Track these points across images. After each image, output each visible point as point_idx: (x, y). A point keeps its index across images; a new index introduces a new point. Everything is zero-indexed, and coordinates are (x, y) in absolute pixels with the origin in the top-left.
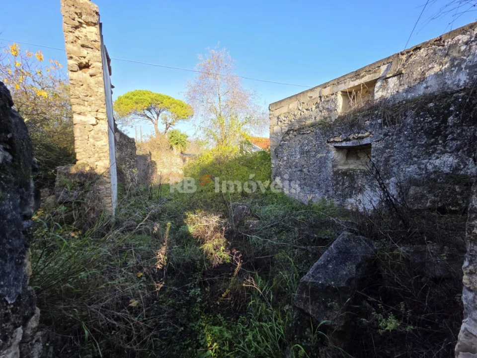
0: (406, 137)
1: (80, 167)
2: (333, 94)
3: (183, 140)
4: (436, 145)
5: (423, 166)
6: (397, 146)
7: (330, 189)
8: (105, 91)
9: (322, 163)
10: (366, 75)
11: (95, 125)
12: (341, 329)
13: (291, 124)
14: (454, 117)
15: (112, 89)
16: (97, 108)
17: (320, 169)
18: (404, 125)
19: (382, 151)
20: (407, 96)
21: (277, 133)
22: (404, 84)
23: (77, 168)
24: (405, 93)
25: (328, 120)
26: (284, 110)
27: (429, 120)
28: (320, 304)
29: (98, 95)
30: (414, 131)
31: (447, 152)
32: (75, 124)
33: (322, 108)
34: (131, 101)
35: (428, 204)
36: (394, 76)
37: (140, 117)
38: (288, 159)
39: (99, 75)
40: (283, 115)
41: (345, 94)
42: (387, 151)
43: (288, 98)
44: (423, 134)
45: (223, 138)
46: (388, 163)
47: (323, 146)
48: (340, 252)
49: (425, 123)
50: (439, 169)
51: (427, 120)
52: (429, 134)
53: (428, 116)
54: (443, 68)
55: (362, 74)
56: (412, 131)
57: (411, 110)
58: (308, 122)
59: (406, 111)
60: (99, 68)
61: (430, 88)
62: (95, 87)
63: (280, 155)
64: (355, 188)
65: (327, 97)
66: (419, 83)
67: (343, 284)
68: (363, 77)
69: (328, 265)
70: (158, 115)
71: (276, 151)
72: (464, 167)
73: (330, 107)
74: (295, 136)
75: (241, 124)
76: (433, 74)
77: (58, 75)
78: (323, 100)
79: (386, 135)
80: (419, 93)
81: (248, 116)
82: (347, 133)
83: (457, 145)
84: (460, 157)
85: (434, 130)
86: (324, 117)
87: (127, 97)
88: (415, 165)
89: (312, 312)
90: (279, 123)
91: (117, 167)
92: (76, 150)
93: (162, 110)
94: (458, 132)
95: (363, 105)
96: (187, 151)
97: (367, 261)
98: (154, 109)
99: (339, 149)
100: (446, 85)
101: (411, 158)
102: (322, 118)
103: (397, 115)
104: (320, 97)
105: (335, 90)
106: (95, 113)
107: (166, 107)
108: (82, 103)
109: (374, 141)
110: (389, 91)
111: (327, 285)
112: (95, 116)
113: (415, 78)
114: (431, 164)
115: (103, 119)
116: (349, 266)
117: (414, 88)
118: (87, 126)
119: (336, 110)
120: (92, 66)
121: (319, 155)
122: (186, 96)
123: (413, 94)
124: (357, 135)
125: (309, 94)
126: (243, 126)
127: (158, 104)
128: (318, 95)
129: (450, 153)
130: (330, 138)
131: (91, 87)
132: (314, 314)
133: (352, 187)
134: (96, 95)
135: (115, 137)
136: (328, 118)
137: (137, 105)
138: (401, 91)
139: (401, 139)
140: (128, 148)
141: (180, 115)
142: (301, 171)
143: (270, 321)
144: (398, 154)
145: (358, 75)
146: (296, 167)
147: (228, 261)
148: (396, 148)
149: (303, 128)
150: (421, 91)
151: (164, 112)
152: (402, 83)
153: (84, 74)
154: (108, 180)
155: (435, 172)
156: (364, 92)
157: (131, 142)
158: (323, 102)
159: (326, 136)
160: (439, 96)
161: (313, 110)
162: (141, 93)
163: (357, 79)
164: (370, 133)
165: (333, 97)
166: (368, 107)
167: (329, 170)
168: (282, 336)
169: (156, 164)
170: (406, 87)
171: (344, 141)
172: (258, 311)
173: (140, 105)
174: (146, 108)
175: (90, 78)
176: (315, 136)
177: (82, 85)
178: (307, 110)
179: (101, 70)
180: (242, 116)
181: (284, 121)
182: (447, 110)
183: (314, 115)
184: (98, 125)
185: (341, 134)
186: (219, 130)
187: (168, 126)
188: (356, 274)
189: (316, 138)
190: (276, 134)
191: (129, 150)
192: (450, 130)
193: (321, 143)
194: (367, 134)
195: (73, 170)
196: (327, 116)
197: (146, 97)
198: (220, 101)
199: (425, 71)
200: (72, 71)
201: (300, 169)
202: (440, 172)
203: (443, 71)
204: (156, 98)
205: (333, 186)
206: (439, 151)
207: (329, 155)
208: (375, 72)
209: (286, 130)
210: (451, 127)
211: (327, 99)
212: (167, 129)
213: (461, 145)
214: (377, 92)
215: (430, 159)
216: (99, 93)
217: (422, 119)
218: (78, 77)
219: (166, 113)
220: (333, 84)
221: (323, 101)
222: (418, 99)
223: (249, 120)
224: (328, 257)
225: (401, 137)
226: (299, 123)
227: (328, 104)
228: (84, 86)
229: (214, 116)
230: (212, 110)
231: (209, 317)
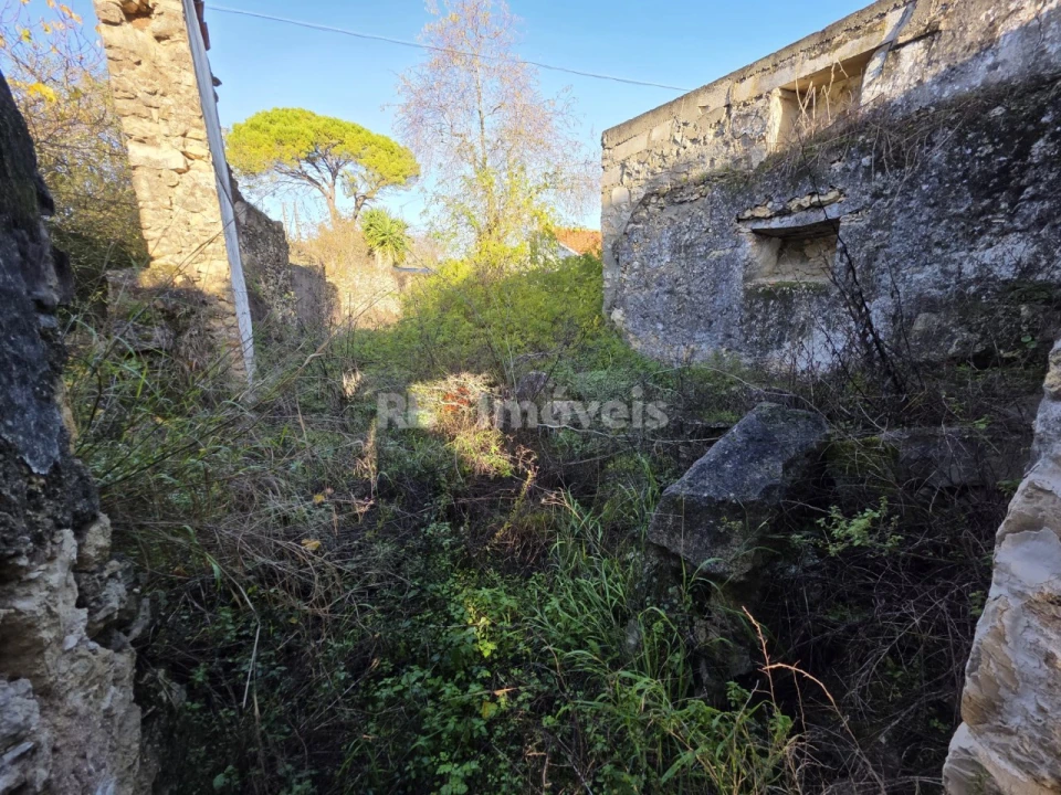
0: (925, 197)
1: (161, 276)
2: (759, 97)
3: (396, 235)
4: (993, 213)
5: (952, 267)
6: (900, 220)
7: (735, 331)
8: (198, 83)
9: (722, 270)
10: (846, 41)
11: (185, 172)
12: (742, 579)
13: (655, 180)
14: (1047, 141)
15: (215, 88)
16: (182, 127)
17: (716, 286)
18: (923, 168)
19: (864, 235)
20: (942, 91)
21: (619, 205)
22: (937, 61)
23: (153, 275)
24: (939, 84)
25: (743, 165)
26: (639, 144)
27: (986, 151)
28: (702, 535)
29: (182, 92)
30: (947, 182)
31: (1015, 230)
32: (134, 168)
33: (730, 136)
34: (266, 136)
35: (952, 350)
36: (916, 39)
37: (290, 179)
38: (643, 265)
39: (177, 36)
40: (635, 158)
41: (791, 96)
42: (874, 234)
43: (648, 113)
44: (965, 188)
45: (492, 222)
46: (875, 264)
47: (726, 229)
48: (752, 439)
49: (974, 162)
50: (990, 271)
51: (981, 152)
52: (980, 188)
53: (986, 140)
54: (1046, 10)
55: (837, 39)
56: (940, 182)
57: (946, 129)
58: (695, 173)
59: (934, 131)
60: (176, 18)
61: (1002, 65)
62: (171, 69)
63: (625, 257)
64: (791, 325)
65: (745, 105)
66: (977, 55)
67: (754, 496)
68: (838, 45)
69: (723, 463)
70: (334, 174)
71: (615, 249)
72: (1048, 264)
73: (748, 132)
74: (662, 208)
75: (535, 190)
76: (1015, 27)
77: (75, 46)
78: (734, 112)
79: (876, 196)
80: (973, 83)
81: (550, 171)
82: (785, 195)
83: (1041, 211)
84: (1043, 240)
85: (994, 176)
86: (733, 158)
87: (255, 127)
88: (936, 265)
89: (685, 551)
90: (625, 177)
91: (248, 288)
92: (147, 234)
93: (342, 161)
94: (1050, 178)
95: (830, 124)
96: (408, 262)
97: (807, 456)
98: (324, 157)
99: (762, 236)
100: (1044, 58)
101: (928, 249)
102: (729, 161)
103: (909, 143)
104: (728, 106)
105: (766, 85)
106: (180, 139)
107: (352, 154)
108: (144, 111)
109: (847, 211)
110: (899, 82)
111: (720, 499)
112: (181, 148)
113: (968, 43)
114: (972, 260)
115: (200, 158)
116: (769, 464)
117: (963, 69)
118: (163, 173)
119: (764, 138)
120: (156, 11)
121: (716, 253)
122: (401, 116)
123: (957, 88)
124: (807, 198)
125: (702, 101)
126: (539, 195)
127: (334, 146)
128: (723, 102)
129: (1021, 231)
130: (745, 210)
131: (163, 70)
132: (688, 554)
133: (783, 324)
134: (178, 93)
135: (235, 213)
136: (743, 161)
137: (281, 147)
138: (928, 80)
139: (913, 204)
140: (268, 245)
141: (385, 173)
142: (671, 292)
143: (596, 574)
144: (898, 242)
145: (828, 41)
146: (660, 285)
147: (508, 473)
148: (896, 227)
149: (682, 188)
150: (978, 77)
151: (349, 167)
152: (934, 57)
153: (139, 33)
154: (229, 308)
155: (978, 280)
156: (838, 91)
157: (275, 231)
158: (734, 120)
159: (734, 205)
160: (1021, 87)
161: (707, 141)
162: (289, 114)
163: (823, 52)
164: (841, 192)
165: (760, 103)
166: (841, 126)
167: (736, 288)
168: (620, 599)
169: (336, 290)
170: (943, 66)
171: (776, 215)
172: (570, 561)
173: (289, 146)
174: (303, 155)
175: (155, 43)
176: (709, 208)
177: (139, 63)
178: (694, 141)
179: (181, 24)
180: (535, 171)
181: (638, 172)
182: (1035, 124)
183: (711, 155)
184: (190, 172)
185: (771, 199)
186: (481, 206)
187: (359, 203)
188: (783, 478)
189: (712, 211)
190: (617, 207)
191: (271, 248)
192: (1031, 174)
193: (722, 222)
194: (832, 195)
195: (145, 280)
196: (739, 155)
197: (301, 126)
198: (482, 128)
199: (997, 22)
200: (107, 22)
201: (670, 287)
202: (989, 280)
203: (1044, 17)
204: (326, 130)
205: (742, 324)
206: (995, 230)
207: (740, 250)
208: (871, 31)
209: (641, 196)
210: (1036, 166)
211: (745, 110)
212: (358, 208)
213: (1050, 210)
214: (870, 84)
215: (971, 250)
216: (183, 87)
217: (969, 151)
218: (125, 38)
219: (353, 168)
220: (764, 70)
221: (733, 116)
222: (966, 99)
223: (552, 180)
224: (725, 449)
225: (912, 199)
226: (674, 176)
227: (745, 124)
228: (144, 65)
229: (468, 170)
230: (464, 151)
231: (468, 574)
